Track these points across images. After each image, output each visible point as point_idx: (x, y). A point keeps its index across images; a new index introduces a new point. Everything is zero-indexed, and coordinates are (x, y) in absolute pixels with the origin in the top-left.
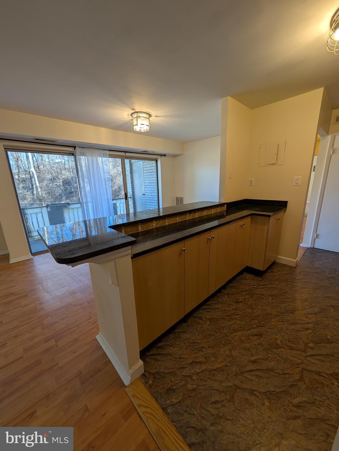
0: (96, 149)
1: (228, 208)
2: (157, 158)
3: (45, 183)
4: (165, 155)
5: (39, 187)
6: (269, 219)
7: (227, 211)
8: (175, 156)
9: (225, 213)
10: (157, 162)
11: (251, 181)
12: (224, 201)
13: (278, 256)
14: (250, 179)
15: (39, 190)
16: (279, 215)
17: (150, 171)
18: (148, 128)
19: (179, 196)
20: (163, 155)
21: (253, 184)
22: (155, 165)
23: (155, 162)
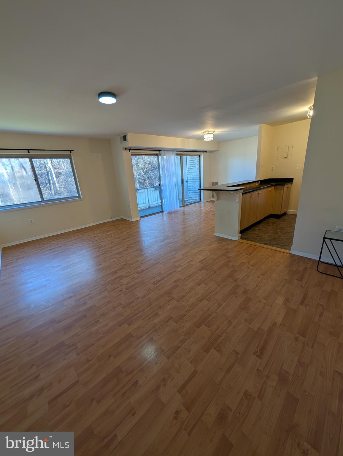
0: (170, 151)
1: (260, 183)
2: (200, 154)
3: (62, 178)
4: (206, 152)
5: (56, 182)
6: (284, 187)
7: (260, 185)
8: (211, 152)
9: (259, 186)
10: (200, 156)
11: (273, 168)
12: (258, 179)
13: (288, 210)
14: (272, 167)
15: (57, 185)
16: (289, 185)
17: (193, 163)
18: (212, 139)
19: (215, 181)
20: (205, 152)
21: (273, 170)
22: (199, 158)
23: (198, 157)
